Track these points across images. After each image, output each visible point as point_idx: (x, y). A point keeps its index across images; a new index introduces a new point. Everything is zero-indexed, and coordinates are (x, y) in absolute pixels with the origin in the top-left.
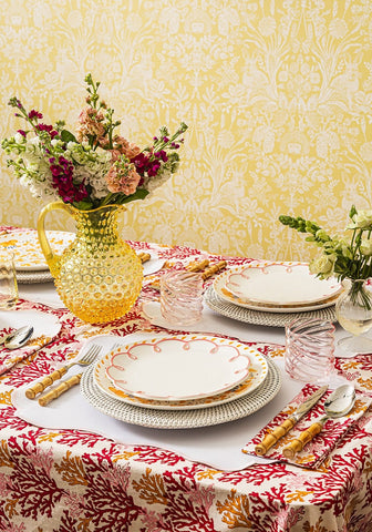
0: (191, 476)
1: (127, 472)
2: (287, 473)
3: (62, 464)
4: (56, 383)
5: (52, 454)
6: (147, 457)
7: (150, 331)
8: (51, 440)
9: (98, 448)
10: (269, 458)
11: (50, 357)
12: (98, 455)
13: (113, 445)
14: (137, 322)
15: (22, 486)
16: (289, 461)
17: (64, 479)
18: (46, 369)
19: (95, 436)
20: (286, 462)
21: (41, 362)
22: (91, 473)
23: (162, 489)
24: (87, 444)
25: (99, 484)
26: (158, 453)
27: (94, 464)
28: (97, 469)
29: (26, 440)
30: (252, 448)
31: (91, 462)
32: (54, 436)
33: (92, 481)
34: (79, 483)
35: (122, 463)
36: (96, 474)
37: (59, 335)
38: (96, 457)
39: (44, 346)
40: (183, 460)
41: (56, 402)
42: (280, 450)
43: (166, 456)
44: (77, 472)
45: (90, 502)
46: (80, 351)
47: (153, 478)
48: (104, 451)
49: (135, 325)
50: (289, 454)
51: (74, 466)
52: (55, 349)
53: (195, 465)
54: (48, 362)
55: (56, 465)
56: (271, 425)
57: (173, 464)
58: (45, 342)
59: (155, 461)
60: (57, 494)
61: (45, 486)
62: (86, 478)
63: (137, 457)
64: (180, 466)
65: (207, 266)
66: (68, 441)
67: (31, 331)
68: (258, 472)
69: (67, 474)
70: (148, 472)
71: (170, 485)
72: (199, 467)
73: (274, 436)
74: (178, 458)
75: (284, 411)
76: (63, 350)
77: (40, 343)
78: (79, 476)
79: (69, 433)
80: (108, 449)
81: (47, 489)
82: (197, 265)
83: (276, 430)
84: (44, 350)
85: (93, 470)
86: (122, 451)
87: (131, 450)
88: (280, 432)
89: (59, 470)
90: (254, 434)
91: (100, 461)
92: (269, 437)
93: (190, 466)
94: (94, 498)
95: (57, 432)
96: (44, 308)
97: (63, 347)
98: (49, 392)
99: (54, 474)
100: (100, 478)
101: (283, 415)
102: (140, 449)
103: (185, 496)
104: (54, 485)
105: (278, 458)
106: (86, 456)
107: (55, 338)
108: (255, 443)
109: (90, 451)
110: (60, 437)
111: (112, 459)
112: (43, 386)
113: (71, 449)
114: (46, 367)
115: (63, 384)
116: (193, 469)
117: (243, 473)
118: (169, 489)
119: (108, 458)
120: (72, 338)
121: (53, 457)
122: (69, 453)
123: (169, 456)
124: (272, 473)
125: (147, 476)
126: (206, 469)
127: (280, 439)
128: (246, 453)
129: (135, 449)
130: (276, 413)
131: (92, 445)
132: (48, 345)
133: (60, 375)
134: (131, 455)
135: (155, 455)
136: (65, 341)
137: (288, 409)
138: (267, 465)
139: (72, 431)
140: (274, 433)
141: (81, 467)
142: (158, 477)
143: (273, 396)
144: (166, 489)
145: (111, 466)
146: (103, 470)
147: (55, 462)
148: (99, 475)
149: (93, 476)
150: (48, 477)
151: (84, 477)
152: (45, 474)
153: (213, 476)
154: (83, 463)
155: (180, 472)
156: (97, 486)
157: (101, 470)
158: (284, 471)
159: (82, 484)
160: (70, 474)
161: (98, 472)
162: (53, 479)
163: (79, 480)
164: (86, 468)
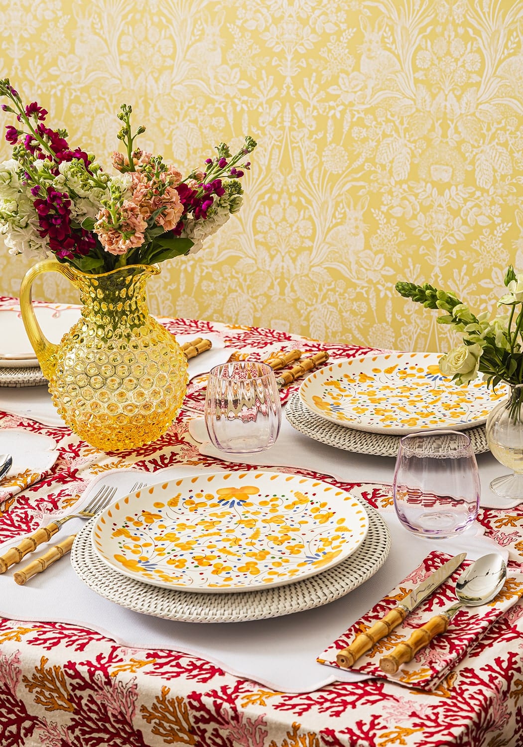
0: (231, 700)
1: (132, 692)
2: (385, 696)
3: (35, 677)
4: (40, 547)
5: (18, 662)
6: (166, 668)
7: (195, 464)
8: (18, 640)
9: (90, 654)
10: (358, 672)
11: (34, 504)
12: (89, 664)
13: (114, 649)
14: (177, 448)
16: (390, 677)
17: (38, 701)
18: (27, 523)
19: (89, 633)
20: (385, 679)
21: (19, 511)
22: (78, 693)
23: (187, 720)
24: (75, 646)
25: (91, 710)
26: (184, 662)
27: (83, 679)
28: (86, 686)
30: (333, 655)
31: (78, 675)
32: (25, 631)
33: (79, 705)
34: (60, 707)
35: (124, 677)
36: (85, 693)
37: (53, 469)
38: (86, 668)
39: (28, 487)
40: (222, 673)
41: (42, 578)
42: (376, 660)
43: (195, 667)
44: (57, 690)
45: (77, 738)
46: (83, 495)
47: (172, 703)
48: (99, 658)
49: (174, 454)
50: (389, 666)
51: (52, 681)
52: (44, 492)
53: (239, 683)
54: (30, 512)
55: (25, 679)
56: (367, 618)
57: (205, 680)
58: (29, 480)
59: (178, 674)
60: (27, 724)
61: (10, 711)
62: (71, 700)
63: (150, 667)
64: (216, 683)
65: (298, 360)
66: (45, 641)
67: (9, 463)
68: (339, 695)
69: (41, 693)
70: (165, 692)
71: (198, 714)
72: (246, 686)
73: (370, 637)
74: (214, 671)
75: (392, 595)
76: (56, 492)
77: (20, 483)
78: (61, 697)
79: (48, 628)
80: (106, 655)
81: (13, 717)
82: (282, 356)
83: (375, 626)
84: (27, 494)
85: (82, 688)
86: (127, 661)
87: (141, 656)
88: (380, 631)
89: (30, 687)
90: (338, 632)
91: (92, 674)
92: (362, 638)
93: (232, 684)
94: (84, 733)
95: (30, 626)
96: (35, 427)
97: (56, 488)
98: (31, 563)
99: (22, 693)
100: (92, 700)
101: (388, 602)
102: (155, 656)
103: (221, 732)
104: (23, 709)
105: (373, 673)
106: (71, 665)
107: (46, 475)
108: (339, 647)
109: (78, 657)
110: (34, 634)
111: (110, 671)
112: (20, 553)
113: (47, 654)
114: (26, 520)
115: (53, 550)
116: (236, 689)
117: (315, 696)
118: (197, 720)
119: (104, 669)
120: (73, 475)
121: (20, 666)
122: (44, 661)
123: (201, 668)
124: (361, 696)
125: (162, 699)
126: (256, 689)
127: (380, 641)
128: (322, 663)
129: (149, 656)
130: (378, 600)
131: (82, 647)
132: (33, 486)
133: (48, 534)
134: (141, 664)
135: (178, 665)
136: (62, 480)
137: (398, 592)
138: (355, 684)
139: (53, 624)
140: (369, 631)
141: (63, 683)
142: (180, 700)
143: (373, 571)
144: (192, 720)
145: (108, 683)
146: (96, 688)
147: (23, 674)
148: (90, 696)
149: (81, 698)
150: (13, 697)
151: (68, 700)
152: (9, 693)
153: (267, 701)
154: (66, 677)
155: (215, 694)
156: (88, 713)
157: (93, 688)
158: (381, 694)
159: (65, 709)
160: (47, 694)
161: (88, 691)
162: (21, 701)
163: (60, 702)
164: (71, 684)
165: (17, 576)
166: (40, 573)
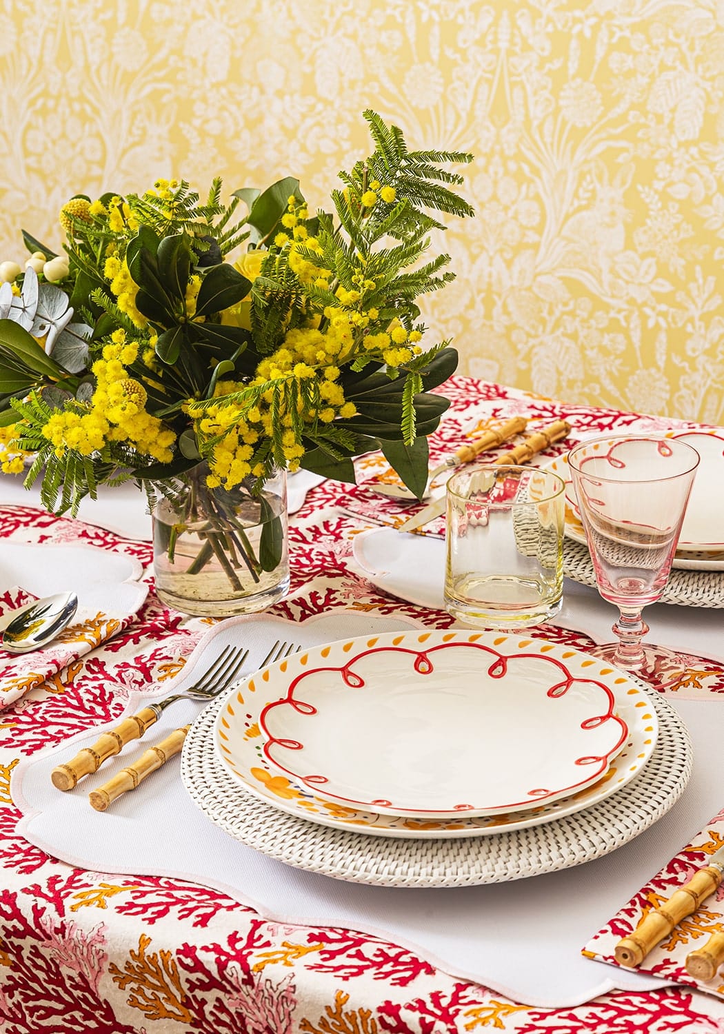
0: (448, 1018)
1: (287, 997)
2: (694, 1017)
3: (129, 966)
4: (129, 747)
5: (103, 941)
6: (340, 960)
7: (367, 608)
8: (102, 905)
9: (217, 932)
10: (649, 974)
11: (113, 672)
12: (217, 949)
13: (257, 924)
14: (335, 583)
15: (32, 1010)
16: (702, 985)
17: (133, 1002)
18: (104, 705)
19: (213, 895)
20: (693, 986)
21: (91, 684)
22: (199, 994)
24: (193, 918)
25: (219, 1022)
26: (369, 950)
27: (207, 973)
28: (212, 984)
29: (42, 902)
30: (609, 944)
31: (199, 966)
32: (112, 891)
33: (200, 1012)
34: (170, 1015)
35: (274, 974)
36: (211, 996)
37: (140, 613)
38: (212, 956)
39: (103, 643)
40: (430, 971)
41: (134, 799)
42: (680, 955)
43: (387, 959)
44: (165, 988)
46: (190, 659)
47: (352, 1017)
48: (233, 939)
49: (330, 591)
50: (701, 968)
51: (157, 975)
52: (128, 653)
53: (460, 988)
54: (109, 687)
55: (113, 969)
56: (658, 883)
57: (403, 982)
58: (103, 631)
59: (360, 970)
61: (88, 1016)
62: (187, 1004)
63: (315, 958)
64: (422, 987)
65: (521, 433)
66: (146, 908)
67: (71, 607)
68: (622, 1013)
69: (139, 990)
70: (341, 1001)
72: (470, 993)
73: (667, 917)
74: (418, 966)
75: (697, 843)
76: (148, 652)
77: (90, 636)
78: (170, 998)
79: (148, 886)
80: (243, 934)
81: (93, 1025)
82: (498, 428)
83: (674, 898)
84: (102, 655)
85: (205, 987)
86: (277, 947)
87: (300, 938)
88: (682, 907)
89: (122, 981)
90: (614, 903)
91: (222, 966)
92: (653, 918)
93: (448, 990)
95: (118, 882)
96: (107, 539)
97: (147, 647)
98: (115, 774)
99: (107, 989)
100: (221, 1007)
101: (692, 856)
102: (322, 938)
104: (109, 1014)
105: (674, 977)
106: (188, 950)
107: (129, 624)
108: (616, 931)
109: (199, 938)
110: (125, 897)
111: (252, 961)
112: (97, 757)
113: (149, 930)
114: (103, 699)
115: (150, 753)
116: (455, 999)
117: (582, 1013)
119: (241, 958)
120: (173, 626)
121: (106, 948)
122: (144, 941)
123: (395, 960)
124: (656, 1016)
125: (336, 1011)
126: (486, 999)
127: (682, 922)
128: (591, 957)
129: (312, 938)
130: (673, 850)
131: (204, 921)
132: (112, 643)
133: (141, 726)
134: (300, 951)
135: (360, 955)
136: (156, 633)
137: (705, 839)
138: (644, 994)
139: (155, 880)
140: (666, 907)
141: (175, 978)
142: (365, 1014)
143: (667, 804)
145: (249, 981)
146: (229, 988)
147: (110, 960)
148: (218, 1000)
149: (204, 1002)
150: (93, 994)
151: (182, 1004)
152: (87, 988)
153: (505, 1020)
154: (180, 969)
155: (421, 1006)
156: (215, 1026)
157: (223, 989)
158: (687, 1013)
159: (177, 1018)
160: (148, 993)
161: (216, 993)
162: (106, 1002)
163: (169, 1007)
164: (188, 981)
165: (94, 797)
166: (130, 791)
